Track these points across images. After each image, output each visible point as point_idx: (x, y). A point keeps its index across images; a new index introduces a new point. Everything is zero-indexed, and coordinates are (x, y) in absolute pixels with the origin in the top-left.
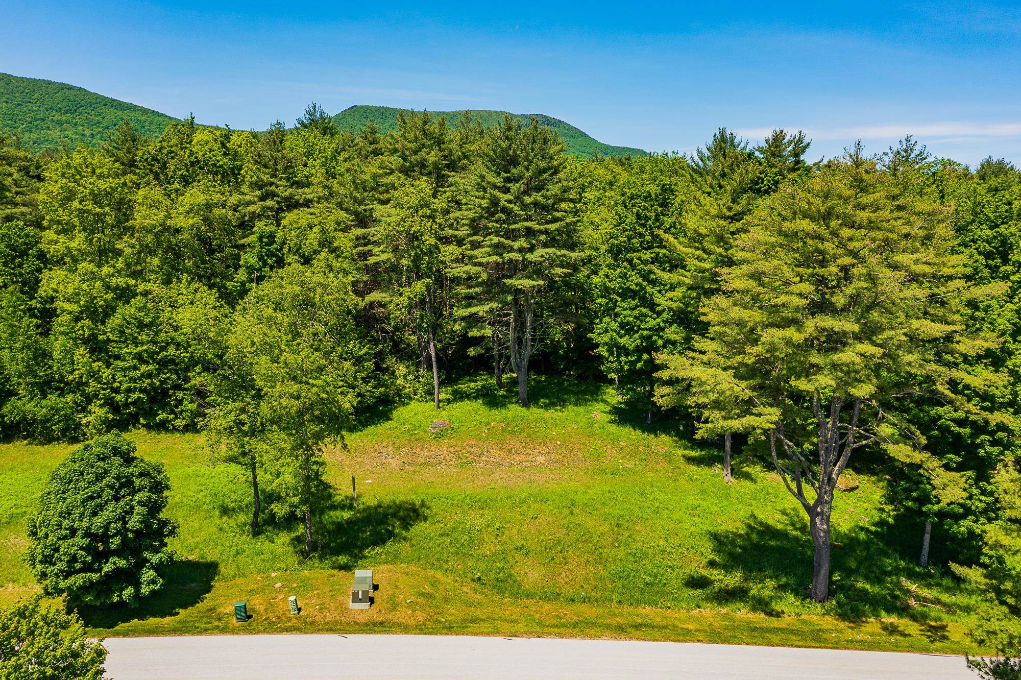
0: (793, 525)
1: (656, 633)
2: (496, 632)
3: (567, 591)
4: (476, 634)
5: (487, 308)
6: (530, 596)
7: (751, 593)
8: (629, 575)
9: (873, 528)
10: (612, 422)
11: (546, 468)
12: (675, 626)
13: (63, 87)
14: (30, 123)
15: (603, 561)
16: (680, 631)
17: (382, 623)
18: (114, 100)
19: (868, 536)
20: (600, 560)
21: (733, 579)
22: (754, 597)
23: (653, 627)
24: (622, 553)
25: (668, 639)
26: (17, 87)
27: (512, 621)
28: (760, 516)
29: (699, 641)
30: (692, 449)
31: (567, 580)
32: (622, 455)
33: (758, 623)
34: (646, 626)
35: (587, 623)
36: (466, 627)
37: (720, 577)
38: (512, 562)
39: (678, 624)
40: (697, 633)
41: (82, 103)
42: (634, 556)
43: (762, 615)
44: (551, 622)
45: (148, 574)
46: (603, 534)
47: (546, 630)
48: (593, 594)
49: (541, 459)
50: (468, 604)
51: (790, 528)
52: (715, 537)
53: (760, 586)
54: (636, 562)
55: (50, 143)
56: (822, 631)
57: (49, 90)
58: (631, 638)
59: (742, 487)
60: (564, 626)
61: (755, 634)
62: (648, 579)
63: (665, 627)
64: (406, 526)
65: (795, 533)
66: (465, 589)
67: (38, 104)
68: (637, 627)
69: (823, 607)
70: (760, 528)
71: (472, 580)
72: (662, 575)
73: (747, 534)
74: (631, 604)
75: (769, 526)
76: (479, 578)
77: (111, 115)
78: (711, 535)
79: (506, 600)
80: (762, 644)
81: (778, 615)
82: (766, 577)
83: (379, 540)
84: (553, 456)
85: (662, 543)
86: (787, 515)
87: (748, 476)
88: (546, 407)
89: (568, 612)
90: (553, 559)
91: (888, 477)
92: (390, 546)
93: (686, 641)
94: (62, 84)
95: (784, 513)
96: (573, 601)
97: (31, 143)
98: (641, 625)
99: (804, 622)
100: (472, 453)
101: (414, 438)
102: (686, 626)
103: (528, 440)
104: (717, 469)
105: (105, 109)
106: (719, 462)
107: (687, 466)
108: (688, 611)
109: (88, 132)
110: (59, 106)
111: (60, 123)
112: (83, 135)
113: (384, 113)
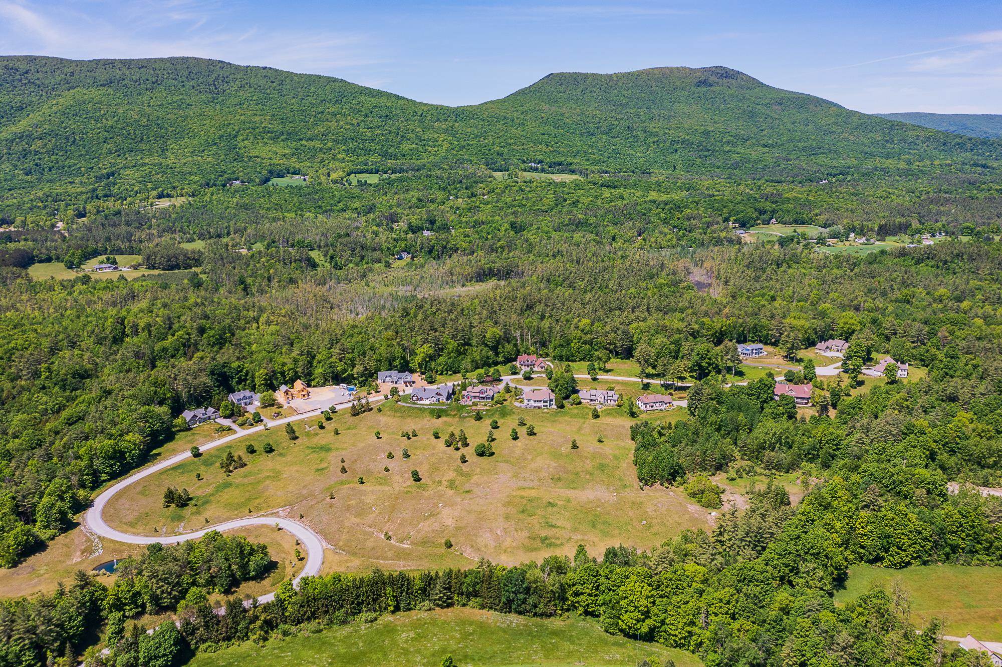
14: (315, 116)
18: (366, 88)
21: (638, 374)
26: (298, 83)
41: (345, 94)
45: (595, 372)
49: (626, 365)
55: (333, 135)
57: (320, 83)
64: (612, 370)
67: (315, 97)
77: (369, 102)
83: (610, 371)
89: (624, 376)
97: (320, 136)
105: (362, 98)
109: (354, 122)
110: (329, 97)
111: (334, 115)
112: (352, 125)
113: (576, 79)
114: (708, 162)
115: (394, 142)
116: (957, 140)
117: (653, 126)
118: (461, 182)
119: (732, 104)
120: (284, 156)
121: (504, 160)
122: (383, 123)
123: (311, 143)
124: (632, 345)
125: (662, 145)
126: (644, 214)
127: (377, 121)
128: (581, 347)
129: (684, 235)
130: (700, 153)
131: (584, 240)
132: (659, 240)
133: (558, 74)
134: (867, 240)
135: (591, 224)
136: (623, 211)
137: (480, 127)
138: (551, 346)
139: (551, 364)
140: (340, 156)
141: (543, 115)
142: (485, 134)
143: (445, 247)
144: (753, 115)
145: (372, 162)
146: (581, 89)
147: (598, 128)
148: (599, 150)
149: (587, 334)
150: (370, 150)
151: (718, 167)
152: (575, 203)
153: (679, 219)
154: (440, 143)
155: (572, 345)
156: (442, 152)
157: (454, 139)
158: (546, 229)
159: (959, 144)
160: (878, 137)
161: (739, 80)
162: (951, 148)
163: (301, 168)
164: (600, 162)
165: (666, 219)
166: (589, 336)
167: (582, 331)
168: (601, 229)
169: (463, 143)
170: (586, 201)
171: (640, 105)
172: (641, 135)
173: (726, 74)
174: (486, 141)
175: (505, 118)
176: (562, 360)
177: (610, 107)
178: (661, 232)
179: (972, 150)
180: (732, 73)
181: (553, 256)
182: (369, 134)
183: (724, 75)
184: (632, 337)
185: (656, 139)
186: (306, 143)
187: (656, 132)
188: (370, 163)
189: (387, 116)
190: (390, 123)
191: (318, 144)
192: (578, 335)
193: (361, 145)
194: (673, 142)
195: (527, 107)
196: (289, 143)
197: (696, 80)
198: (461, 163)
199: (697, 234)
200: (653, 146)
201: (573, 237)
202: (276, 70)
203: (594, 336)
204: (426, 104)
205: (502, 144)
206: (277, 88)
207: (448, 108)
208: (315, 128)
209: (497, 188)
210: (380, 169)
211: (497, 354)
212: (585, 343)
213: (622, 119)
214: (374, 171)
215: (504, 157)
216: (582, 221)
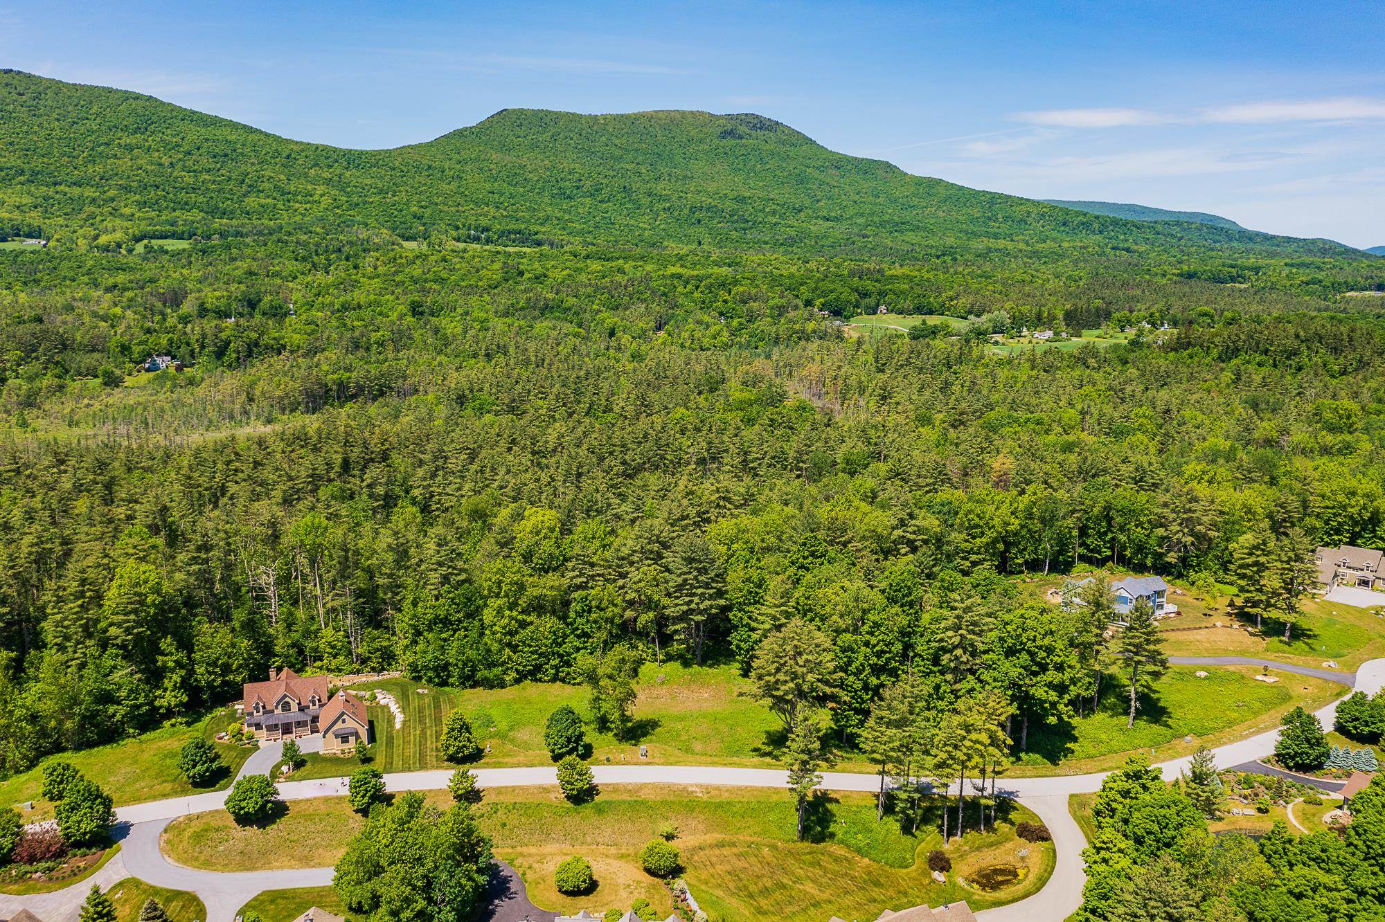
6: (698, 754)
8: (732, 747)
11: (708, 700)
13: (128, 96)
14: (92, 149)
17: (651, 763)
18: (194, 113)
21: (768, 749)
26: (69, 97)
31: (710, 749)
39: (744, 763)
41: (154, 118)
45: (580, 748)
48: (718, 754)
49: (706, 695)
55: (121, 178)
57: (110, 101)
62: (739, 749)
64: (653, 730)
66: (676, 752)
67: (98, 121)
71: (678, 748)
72: (745, 747)
76: (680, 748)
77: (193, 134)
78: (767, 733)
83: (644, 735)
84: (711, 694)
88: (711, 666)
89: (709, 759)
92: (649, 737)
94: (126, 92)
97: (97, 179)
100: (676, 692)
101: (650, 685)
102: (747, 764)
103: (701, 685)
105: (183, 127)
108: (749, 759)
109: (165, 160)
110: (125, 123)
111: (130, 148)
112: (160, 164)
113: (543, 119)
114: (749, 236)
115: (234, 194)
116: (1081, 218)
117: (662, 188)
118: (340, 250)
119: (772, 164)
120: (18, 208)
121: (424, 225)
122: (219, 166)
123: (76, 191)
124: (725, 609)
125: (676, 214)
126: (665, 294)
127: (206, 162)
128: (523, 625)
129: (741, 327)
130: (735, 225)
131: (556, 333)
132: (697, 334)
133: (514, 110)
134: (1056, 334)
135: (570, 309)
136: (626, 287)
137: (387, 178)
138: (402, 622)
139: (394, 708)
140: (127, 211)
141: (492, 166)
142: (395, 188)
143: (256, 344)
144: (802, 180)
145: (185, 220)
146: (550, 133)
147: (578, 188)
148: (582, 218)
149: (544, 570)
150: (186, 203)
151: (766, 243)
152: (540, 278)
153: (725, 302)
154: (316, 198)
155: (488, 615)
156: (317, 211)
157: (342, 193)
158: (483, 315)
159: (1083, 224)
160: (976, 213)
161: (778, 133)
162: (1074, 229)
163: (44, 227)
164: (581, 233)
165: (704, 302)
166: (552, 579)
167: (527, 557)
168: (587, 316)
169: (355, 199)
170: (560, 275)
171: (640, 158)
172: (645, 201)
173: (760, 124)
174: (396, 198)
175: (430, 167)
176: (444, 684)
177: (596, 160)
178: (699, 322)
179: (1101, 232)
180: (768, 123)
181: (487, 355)
182: (191, 181)
183: (758, 126)
184: (721, 577)
185: (668, 205)
186: (67, 189)
187: (666, 195)
188: (180, 223)
189: (226, 155)
190: (230, 165)
191: (89, 192)
192: (510, 577)
193: (171, 195)
194: (693, 210)
195: (465, 154)
196: (33, 189)
197: (720, 130)
198: (348, 226)
199: (763, 324)
200: (663, 215)
201: (532, 327)
202: (29, 76)
203: (570, 576)
204: (297, 142)
205: (423, 204)
206: (28, 104)
207: (335, 150)
208: (90, 166)
209: (401, 257)
210: (199, 232)
211: (155, 676)
212: (538, 607)
213: (615, 176)
214: (186, 235)
215: (424, 221)
216: (551, 303)
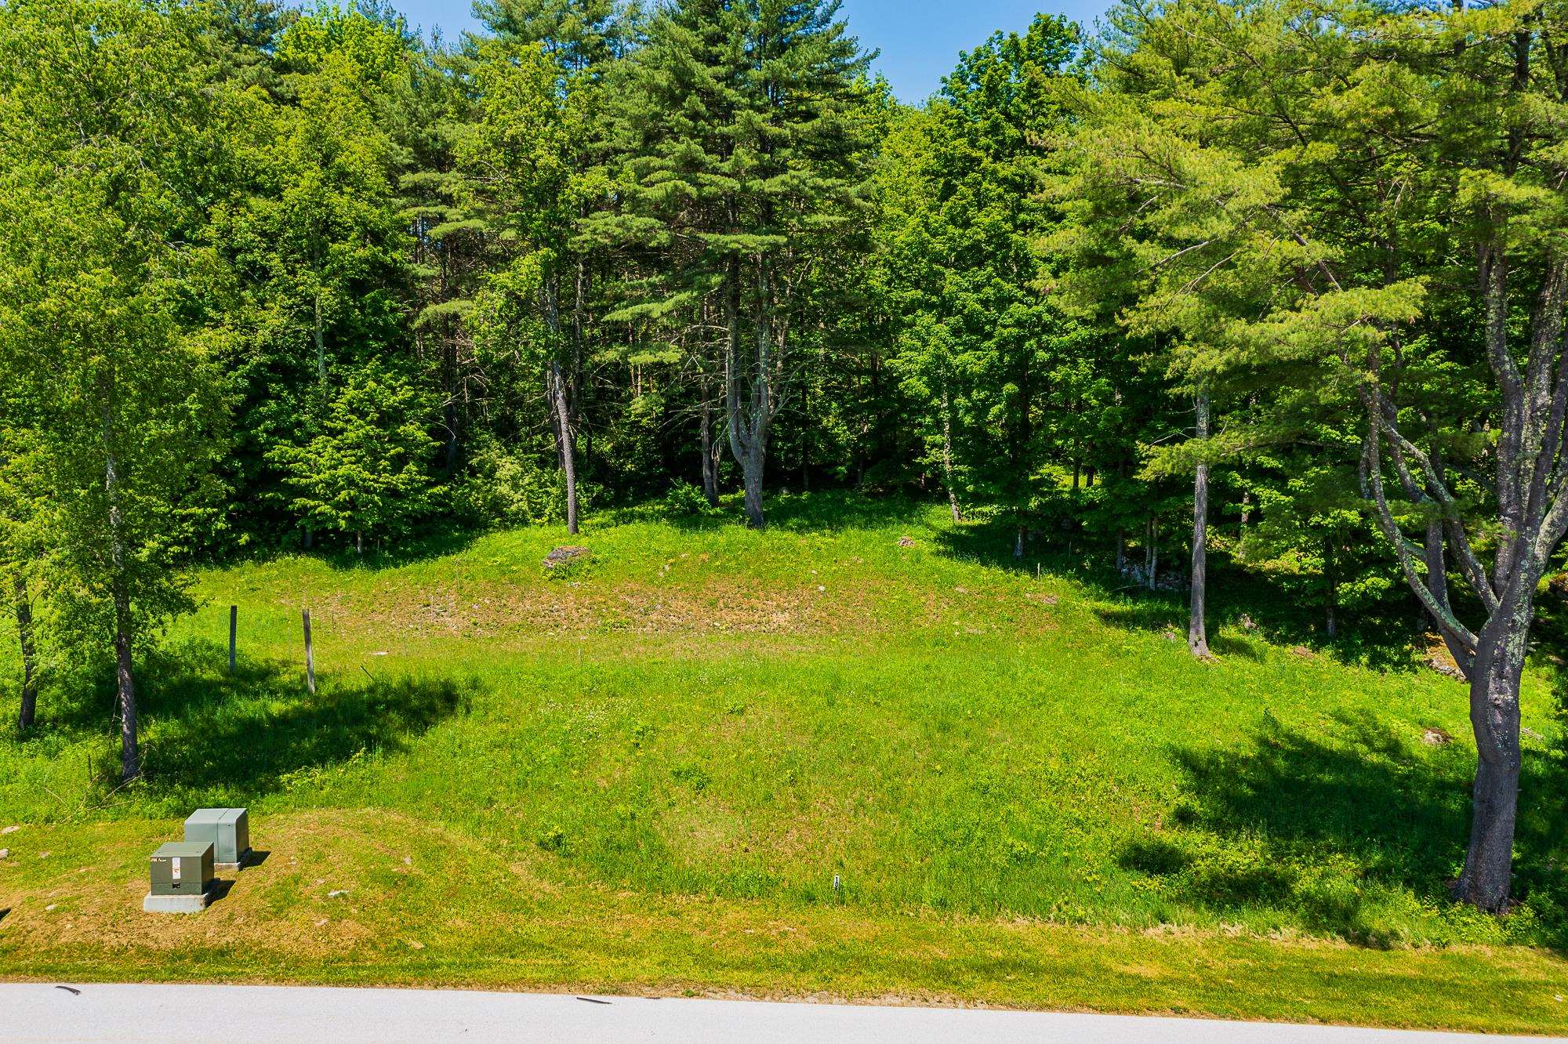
0: (1367, 741)
1: (1044, 987)
2: (565, 980)
3: (797, 874)
4: (495, 985)
5: (668, 305)
6: (693, 886)
7: (1298, 888)
8: (968, 838)
9: (1554, 753)
10: (938, 553)
11: (790, 635)
12: (1101, 970)
15: (901, 805)
16: (1115, 983)
17: (222, 953)
19: (1550, 768)
20: (894, 802)
21: (1245, 855)
22: (1307, 897)
23: (1037, 971)
24: (951, 786)
25: (1083, 1005)
27: (622, 951)
28: (1288, 721)
29: (1177, 1011)
30: (1114, 598)
31: (801, 847)
32: (959, 611)
33: (1334, 963)
34: (1016, 966)
35: (844, 959)
36: (479, 965)
37: (1208, 849)
38: (661, 803)
39: (1110, 962)
40: (1166, 989)
42: (985, 790)
43: (1341, 944)
44: (738, 954)
46: (905, 746)
47: (719, 976)
48: (871, 883)
50: (511, 905)
51: (1362, 748)
52: (1186, 760)
53: (1318, 871)
54: (988, 806)
56: (1524, 986)
58: (971, 1001)
59: (1234, 668)
60: (774, 965)
61: (1337, 992)
62: (1020, 847)
63: (1070, 972)
65: (1375, 758)
66: (515, 869)
68: (989, 970)
69: (1504, 925)
70: (1289, 747)
71: (542, 845)
72: (1059, 839)
73: (1261, 757)
74: (974, 910)
75: (1309, 744)
76: (558, 840)
78: (1176, 754)
79: (622, 895)
80: (1367, 1021)
81: (1383, 943)
82: (1330, 850)
84: (806, 613)
85: (1054, 765)
86: (1348, 722)
87: (1241, 649)
88: (800, 530)
89: (793, 929)
90: (768, 798)
91: (1553, 658)
93: (1137, 1011)
95: (1341, 718)
96: (810, 899)
98: (1002, 964)
99: (1462, 961)
100: (629, 607)
101: (508, 578)
102: (1133, 969)
103: (755, 582)
104: (1173, 633)
106: (1176, 624)
107: (1106, 630)
108: (1134, 930)
